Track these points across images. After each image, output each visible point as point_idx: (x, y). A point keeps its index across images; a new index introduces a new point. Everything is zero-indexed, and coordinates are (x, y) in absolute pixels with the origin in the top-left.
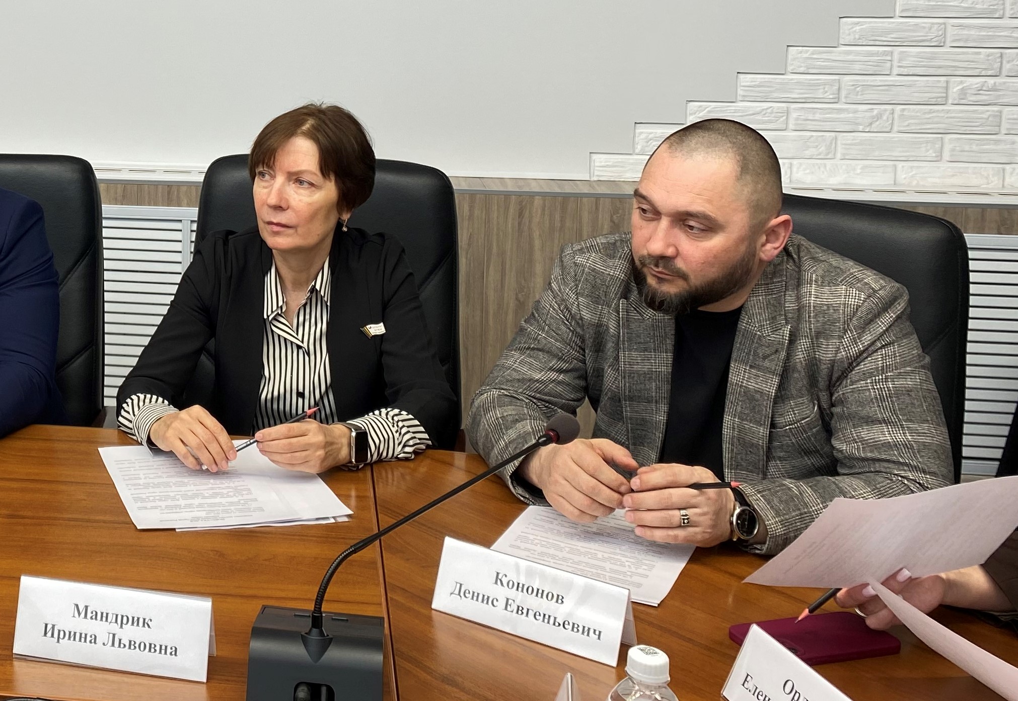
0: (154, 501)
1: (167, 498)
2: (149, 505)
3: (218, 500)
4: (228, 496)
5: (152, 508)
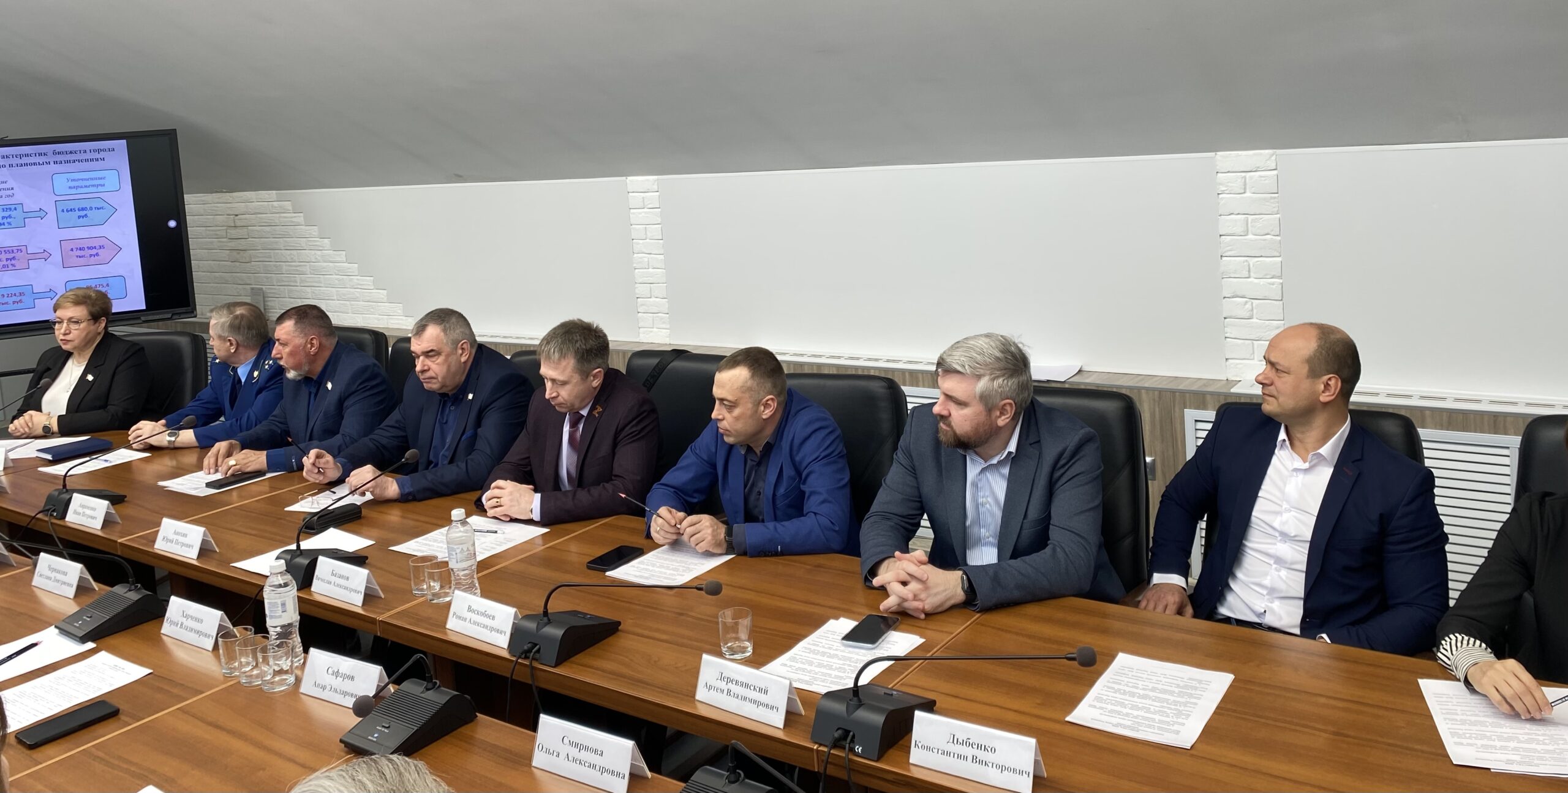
0: (1470, 738)
1: (1484, 737)
2: (1465, 741)
3: (1533, 746)
4: (1545, 744)
5: (1469, 745)
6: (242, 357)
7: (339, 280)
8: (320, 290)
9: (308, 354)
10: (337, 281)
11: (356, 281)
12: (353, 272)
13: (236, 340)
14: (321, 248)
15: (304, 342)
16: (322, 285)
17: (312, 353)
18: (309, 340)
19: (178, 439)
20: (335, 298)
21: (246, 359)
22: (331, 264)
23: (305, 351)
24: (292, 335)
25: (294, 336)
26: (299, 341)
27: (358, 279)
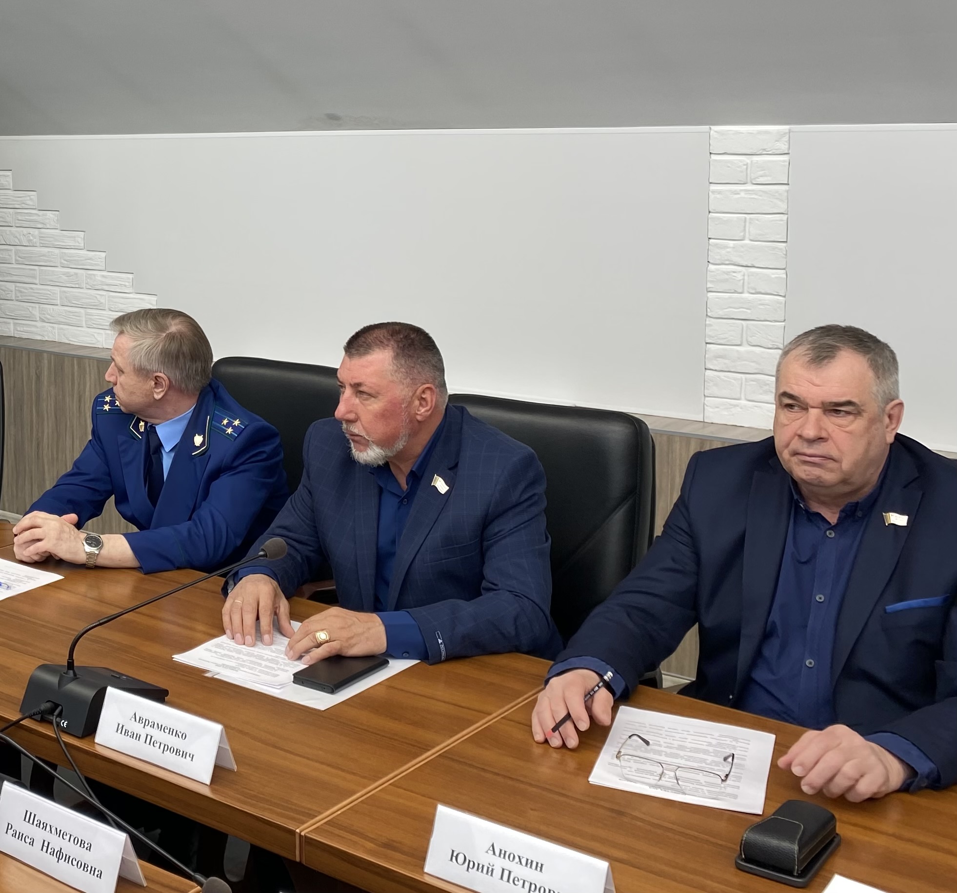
6: (169, 409)
7: (68, 275)
8: (32, 288)
9: (412, 419)
10: (64, 277)
11: (99, 278)
12: (98, 265)
13: (169, 379)
14: (40, 226)
15: (411, 394)
16: (37, 281)
17: (419, 418)
18: (418, 392)
19: (102, 551)
20: (58, 302)
21: (176, 412)
22: (57, 251)
23: (409, 413)
24: (390, 378)
25: (392, 382)
26: (401, 391)
27: (103, 276)
